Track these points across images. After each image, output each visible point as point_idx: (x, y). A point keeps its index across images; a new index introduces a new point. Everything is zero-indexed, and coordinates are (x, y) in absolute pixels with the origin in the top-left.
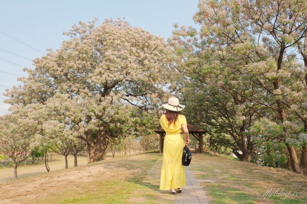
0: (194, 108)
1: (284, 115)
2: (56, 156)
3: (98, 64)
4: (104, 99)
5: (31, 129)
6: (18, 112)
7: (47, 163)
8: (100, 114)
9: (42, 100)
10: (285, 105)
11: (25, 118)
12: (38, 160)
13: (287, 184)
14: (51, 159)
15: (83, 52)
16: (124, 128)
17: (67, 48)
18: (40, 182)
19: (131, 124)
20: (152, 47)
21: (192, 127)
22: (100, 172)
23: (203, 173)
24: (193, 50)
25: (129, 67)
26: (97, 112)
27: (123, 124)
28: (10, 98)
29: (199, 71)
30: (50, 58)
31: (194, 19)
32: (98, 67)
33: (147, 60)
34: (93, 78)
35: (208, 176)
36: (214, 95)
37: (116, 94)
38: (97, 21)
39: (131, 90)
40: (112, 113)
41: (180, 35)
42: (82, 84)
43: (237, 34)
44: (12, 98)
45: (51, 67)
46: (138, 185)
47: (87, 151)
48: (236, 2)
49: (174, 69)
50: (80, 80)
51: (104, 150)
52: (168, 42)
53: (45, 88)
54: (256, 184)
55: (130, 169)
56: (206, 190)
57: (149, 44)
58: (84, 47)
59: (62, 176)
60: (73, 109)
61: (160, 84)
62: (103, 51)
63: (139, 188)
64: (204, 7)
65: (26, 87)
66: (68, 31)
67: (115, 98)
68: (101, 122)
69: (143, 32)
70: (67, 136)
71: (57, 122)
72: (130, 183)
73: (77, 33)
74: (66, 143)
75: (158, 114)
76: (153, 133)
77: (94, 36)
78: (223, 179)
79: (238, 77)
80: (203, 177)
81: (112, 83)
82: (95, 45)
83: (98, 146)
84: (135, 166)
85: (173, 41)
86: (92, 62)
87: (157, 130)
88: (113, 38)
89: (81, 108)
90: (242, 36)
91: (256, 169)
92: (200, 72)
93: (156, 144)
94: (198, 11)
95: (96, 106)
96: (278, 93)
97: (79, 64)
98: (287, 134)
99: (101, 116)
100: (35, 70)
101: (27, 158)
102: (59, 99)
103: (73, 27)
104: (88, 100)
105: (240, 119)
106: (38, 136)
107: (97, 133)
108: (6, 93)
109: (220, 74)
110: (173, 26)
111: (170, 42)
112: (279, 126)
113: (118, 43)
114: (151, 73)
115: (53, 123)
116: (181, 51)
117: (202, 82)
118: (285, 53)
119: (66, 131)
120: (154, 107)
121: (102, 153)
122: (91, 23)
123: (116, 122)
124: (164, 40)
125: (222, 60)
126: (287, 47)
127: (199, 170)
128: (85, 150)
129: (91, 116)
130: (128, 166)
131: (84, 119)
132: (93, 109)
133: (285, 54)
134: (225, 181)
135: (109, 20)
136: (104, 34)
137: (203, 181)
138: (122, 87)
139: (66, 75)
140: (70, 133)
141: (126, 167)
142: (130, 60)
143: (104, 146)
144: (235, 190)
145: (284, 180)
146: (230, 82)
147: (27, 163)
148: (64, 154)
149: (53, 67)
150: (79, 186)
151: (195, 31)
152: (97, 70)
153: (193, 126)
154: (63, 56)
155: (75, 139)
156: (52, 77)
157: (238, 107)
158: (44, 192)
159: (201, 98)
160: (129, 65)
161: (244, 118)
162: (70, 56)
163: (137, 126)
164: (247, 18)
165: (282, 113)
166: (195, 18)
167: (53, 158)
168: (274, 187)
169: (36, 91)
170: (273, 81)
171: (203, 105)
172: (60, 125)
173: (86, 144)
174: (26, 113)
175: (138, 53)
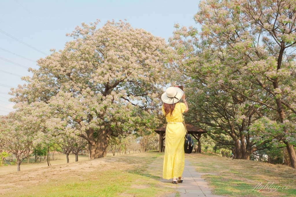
0: (193, 108)
1: (284, 115)
2: (58, 155)
3: (100, 64)
4: (105, 98)
5: (34, 127)
6: (22, 110)
7: (49, 161)
8: (102, 113)
9: (46, 99)
10: (285, 105)
11: (29, 116)
12: (41, 159)
13: (289, 177)
14: (53, 157)
15: (86, 52)
16: (125, 127)
17: (70, 48)
18: (42, 171)
19: (132, 123)
20: (153, 48)
21: (191, 127)
22: (101, 164)
23: (204, 168)
24: (194, 50)
25: (131, 67)
26: (98, 111)
27: (123, 123)
28: (15, 97)
29: (199, 70)
30: (53, 59)
31: (195, 19)
32: (100, 67)
33: (148, 60)
34: (96, 78)
35: (208, 170)
36: (214, 96)
37: (117, 93)
38: (99, 22)
39: (131, 90)
40: (113, 112)
41: (181, 35)
42: (84, 84)
43: (237, 34)
44: (16, 97)
45: (54, 66)
46: (139, 175)
47: (88, 150)
48: (236, 2)
49: (175, 69)
50: (83, 80)
51: (105, 149)
52: (169, 42)
53: (48, 87)
54: (258, 177)
55: (131, 163)
56: (207, 181)
57: (150, 45)
58: (87, 47)
59: (63, 167)
60: (75, 108)
61: (160, 85)
62: (105, 51)
63: (140, 178)
64: (205, 7)
65: (30, 86)
66: (71, 33)
67: (116, 97)
68: (102, 121)
69: (145, 33)
70: (69, 134)
71: (60, 120)
72: (130, 174)
73: (80, 34)
74: (68, 142)
75: (158, 114)
76: (153, 132)
77: (97, 37)
78: (224, 172)
79: (238, 77)
80: (204, 171)
81: (113, 83)
82: (97, 45)
83: (99, 144)
84: (135, 161)
85: (174, 41)
86: (94, 62)
87: (156, 129)
88: (115, 39)
89: (83, 107)
90: (243, 36)
91: (256, 165)
92: (201, 70)
93: (156, 145)
94: (199, 11)
95: (97, 105)
96: (279, 91)
97: (82, 64)
98: (286, 133)
99: (102, 115)
100: (39, 70)
101: (30, 156)
102: (63, 98)
103: (76, 29)
104: (89, 99)
105: (240, 118)
106: (41, 134)
107: (98, 132)
108: (11, 92)
109: (220, 73)
110: (174, 27)
111: (171, 41)
112: (278, 125)
113: (120, 43)
114: (152, 72)
115: (56, 121)
116: (181, 50)
117: (202, 81)
118: (285, 53)
119: (68, 129)
120: (154, 108)
121: (103, 152)
122: (93, 25)
123: (116, 121)
124: (165, 41)
125: (222, 60)
126: (287, 47)
127: (199, 166)
128: (86, 149)
129: (92, 115)
130: (129, 161)
131: (85, 117)
132: (94, 107)
133: (284, 55)
134: (226, 174)
135: (111, 21)
136: (107, 35)
137: (204, 174)
138: (123, 87)
139: (69, 75)
140: (72, 131)
141: (127, 161)
142: (131, 60)
143: (105, 144)
144: (237, 181)
145: (285, 174)
146: (230, 82)
147: (30, 161)
148: (66, 153)
149: (56, 66)
150: (80, 174)
151: (196, 31)
152: (99, 70)
153: (193, 126)
154: (66, 56)
155: (76, 137)
156: (56, 77)
157: (238, 106)
158: (46, 179)
159: (200, 98)
160: (131, 65)
161: (244, 117)
162: (73, 56)
163: (137, 126)
164: (247, 19)
165: (282, 113)
166: (196, 17)
167: (55, 157)
168: (276, 180)
169: (39, 90)
170: (273, 81)
171: (203, 106)
172: (62, 123)
173: (87, 143)
174: (30, 111)
175: (139, 53)
